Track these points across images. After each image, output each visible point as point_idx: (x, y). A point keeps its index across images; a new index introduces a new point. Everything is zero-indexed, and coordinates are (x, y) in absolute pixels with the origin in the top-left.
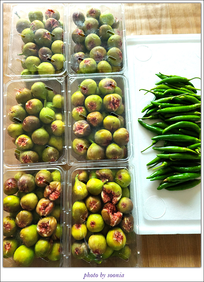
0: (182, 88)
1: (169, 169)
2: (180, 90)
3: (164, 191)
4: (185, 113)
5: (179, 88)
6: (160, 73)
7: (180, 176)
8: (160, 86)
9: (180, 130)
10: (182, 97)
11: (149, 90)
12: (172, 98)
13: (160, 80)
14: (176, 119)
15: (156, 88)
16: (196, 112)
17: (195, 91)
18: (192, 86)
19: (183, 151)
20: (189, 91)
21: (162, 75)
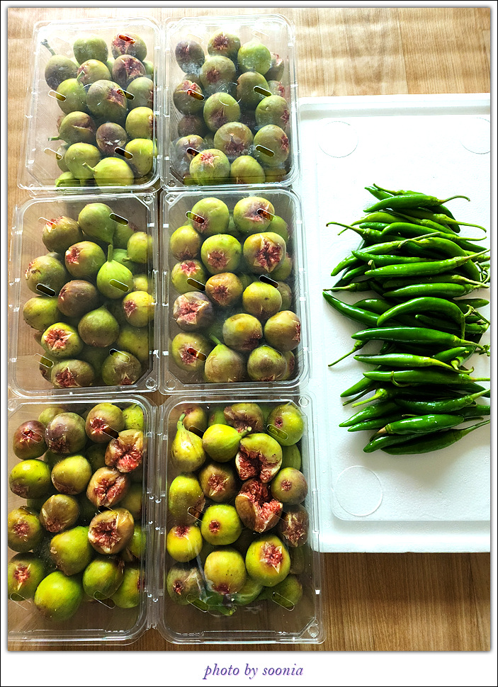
0: (424, 221)
1: (392, 405)
2: (420, 224)
3: (380, 455)
4: (430, 279)
5: (418, 220)
6: (374, 185)
7: (416, 421)
8: (374, 216)
9: (416, 316)
10: (425, 241)
11: (349, 225)
12: (400, 243)
13: (376, 201)
14: (409, 292)
15: (366, 221)
16: (455, 277)
17: (455, 228)
18: (449, 214)
19: (424, 365)
20: (442, 227)
21: (380, 189)
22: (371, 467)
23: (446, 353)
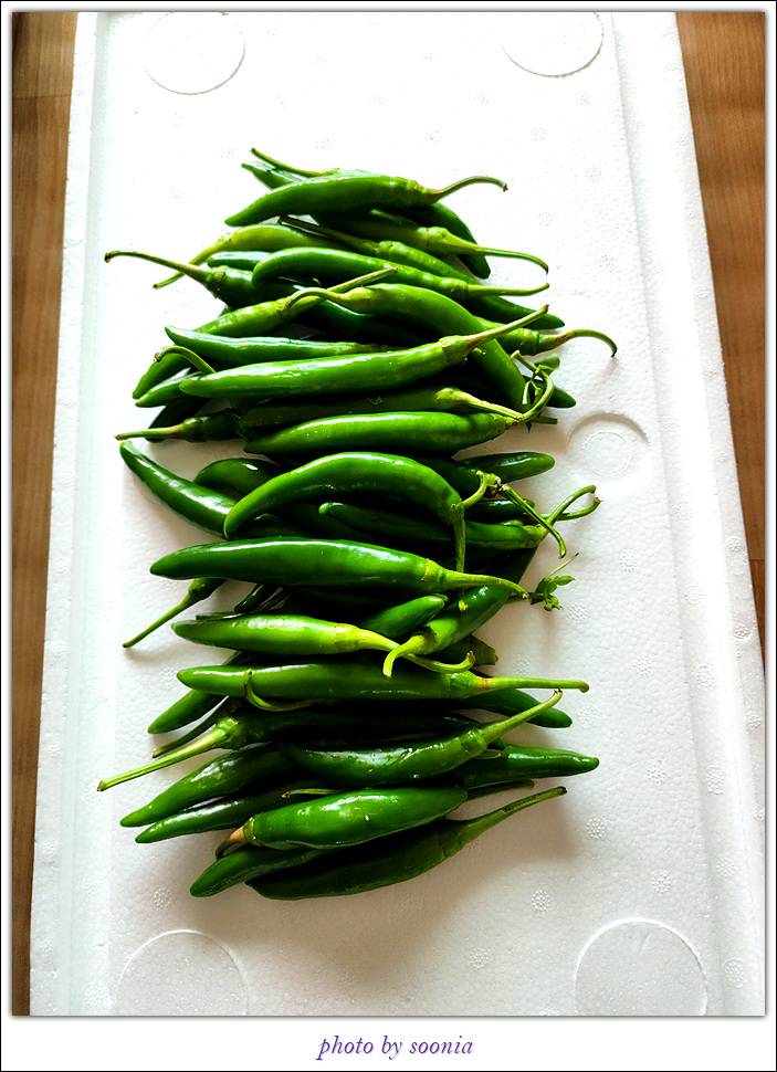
0: (384, 245)
2: (373, 255)
4: (380, 400)
5: (368, 245)
6: (254, 151)
8: (247, 235)
9: (324, 507)
10: (361, 292)
11: (186, 262)
13: (259, 192)
14: (309, 438)
15: (228, 247)
16: (447, 393)
17: (475, 264)
18: (458, 228)
19: (337, 651)
20: (433, 261)
21: (279, 167)
22: (215, 933)
23: (399, 613)
